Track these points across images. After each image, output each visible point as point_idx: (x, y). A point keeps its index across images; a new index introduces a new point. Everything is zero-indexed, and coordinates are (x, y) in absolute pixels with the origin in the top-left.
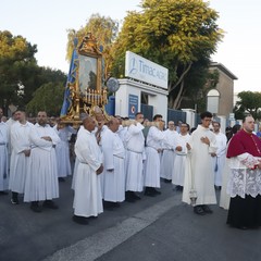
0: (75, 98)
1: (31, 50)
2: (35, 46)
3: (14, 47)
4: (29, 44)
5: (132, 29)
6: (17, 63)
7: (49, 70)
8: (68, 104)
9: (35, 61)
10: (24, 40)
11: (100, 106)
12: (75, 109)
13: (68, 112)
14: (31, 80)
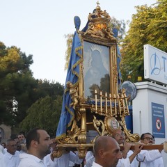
0: (78, 106)
1: (26, 61)
2: (30, 57)
3: (6, 58)
4: (24, 55)
5: (143, 27)
6: (9, 76)
7: (46, 83)
8: (68, 116)
9: (30, 73)
10: (18, 51)
11: (119, 119)
12: (79, 125)
13: (68, 130)
14: (26, 94)
